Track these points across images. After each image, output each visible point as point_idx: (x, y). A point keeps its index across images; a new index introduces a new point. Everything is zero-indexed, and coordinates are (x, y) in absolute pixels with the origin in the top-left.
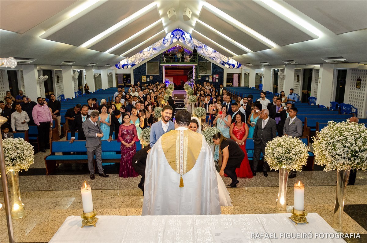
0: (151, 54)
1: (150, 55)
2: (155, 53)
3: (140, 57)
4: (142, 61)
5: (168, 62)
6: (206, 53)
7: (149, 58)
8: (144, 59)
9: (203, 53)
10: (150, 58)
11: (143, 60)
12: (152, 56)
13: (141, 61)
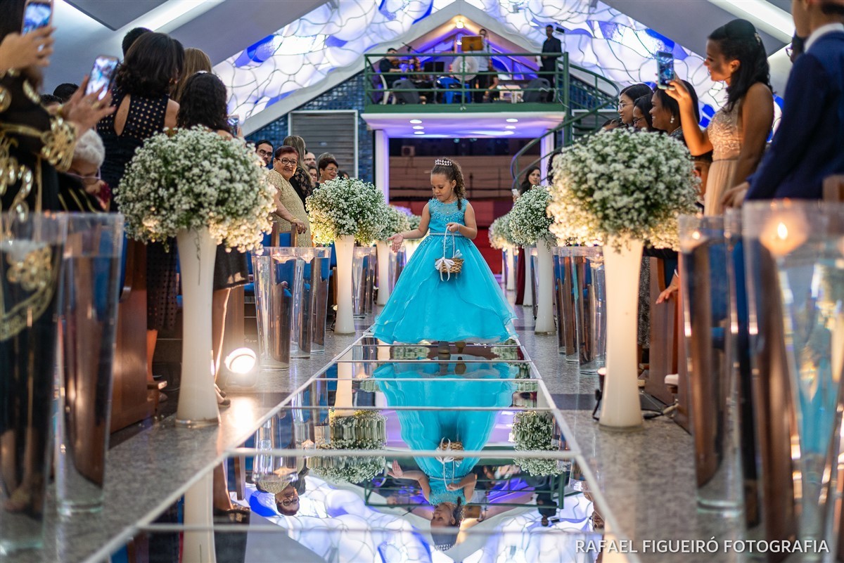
0: (316, 66)
1: (312, 76)
2: (336, 64)
3: (254, 86)
4: (267, 106)
5: (403, 101)
6: (611, 62)
7: (302, 91)
8: (275, 94)
9: (594, 61)
10: (312, 88)
11: (273, 101)
12: (319, 77)
13: (261, 107)
